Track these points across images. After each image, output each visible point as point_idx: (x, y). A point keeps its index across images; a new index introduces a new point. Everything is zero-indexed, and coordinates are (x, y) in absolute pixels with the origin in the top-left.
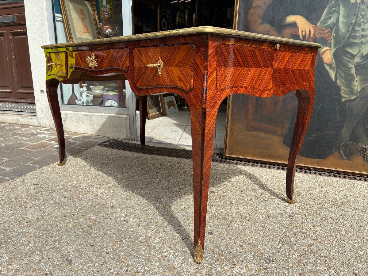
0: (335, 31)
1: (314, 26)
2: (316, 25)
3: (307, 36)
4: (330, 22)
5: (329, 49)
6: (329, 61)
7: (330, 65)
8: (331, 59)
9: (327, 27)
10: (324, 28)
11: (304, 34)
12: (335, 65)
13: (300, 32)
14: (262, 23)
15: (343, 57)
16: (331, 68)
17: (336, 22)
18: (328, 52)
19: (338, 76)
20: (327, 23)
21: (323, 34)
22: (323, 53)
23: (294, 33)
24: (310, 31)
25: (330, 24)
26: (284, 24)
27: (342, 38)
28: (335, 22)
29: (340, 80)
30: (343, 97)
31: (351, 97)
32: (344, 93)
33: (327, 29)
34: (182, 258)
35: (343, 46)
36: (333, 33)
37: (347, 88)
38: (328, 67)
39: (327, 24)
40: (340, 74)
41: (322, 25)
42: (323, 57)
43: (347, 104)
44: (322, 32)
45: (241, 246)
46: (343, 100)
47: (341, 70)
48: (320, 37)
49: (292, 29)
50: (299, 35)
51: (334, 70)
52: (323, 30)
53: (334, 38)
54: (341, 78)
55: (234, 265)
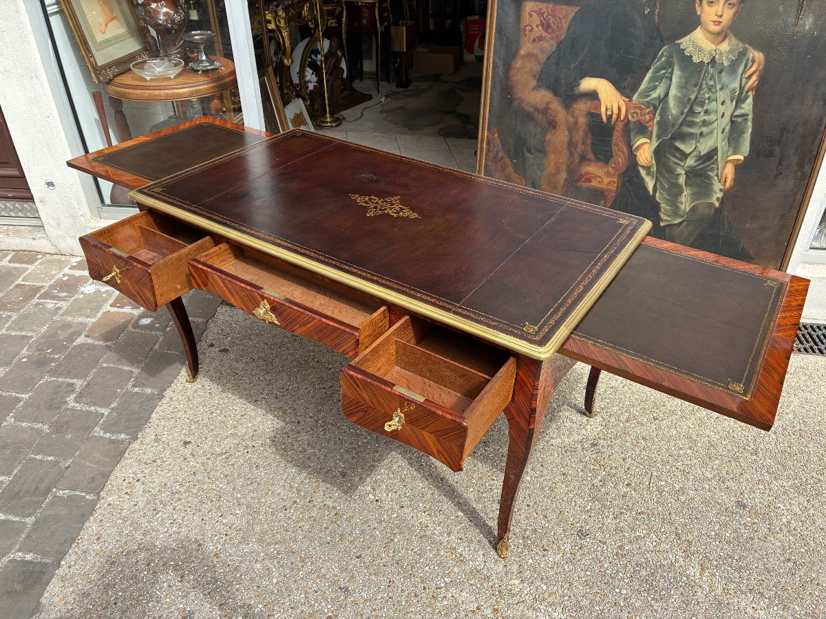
0: (661, 111)
1: (627, 100)
2: (631, 99)
3: (614, 117)
4: (654, 95)
5: (649, 141)
6: (646, 161)
7: (648, 169)
8: (649, 159)
9: (648, 104)
10: (642, 104)
11: (609, 113)
12: (655, 169)
13: (603, 109)
14: (537, 88)
15: (669, 156)
16: (648, 174)
17: (665, 97)
18: (646, 146)
19: (658, 187)
20: (649, 96)
21: (641, 115)
22: (638, 148)
23: (593, 111)
24: (619, 109)
25: (655, 99)
26: (577, 92)
27: (671, 125)
28: (662, 96)
29: (660, 192)
30: (662, 220)
31: (674, 220)
32: (664, 214)
33: (648, 107)
34: (481, 553)
35: (671, 138)
36: (657, 114)
37: (670, 206)
38: (645, 172)
39: (648, 99)
40: (661, 184)
41: (641, 100)
42: (638, 154)
43: (668, 230)
44: (639, 112)
45: (545, 517)
46: (662, 224)
47: (664, 177)
48: (635, 120)
49: (589, 103)
50: (600, 115)
51: (653, 177)
52: (641, 109)
53: (659, 123)
54: (662, 190)
55: (545, 550)
